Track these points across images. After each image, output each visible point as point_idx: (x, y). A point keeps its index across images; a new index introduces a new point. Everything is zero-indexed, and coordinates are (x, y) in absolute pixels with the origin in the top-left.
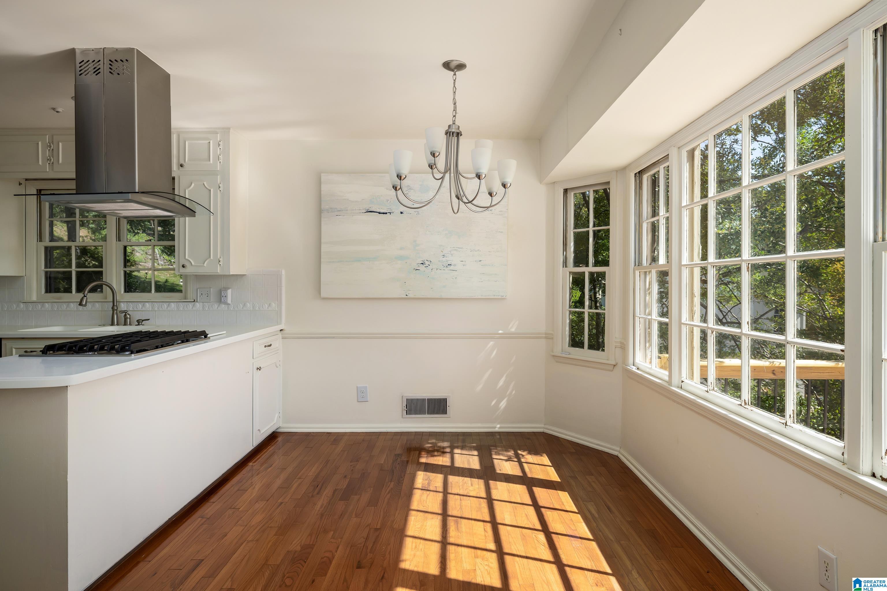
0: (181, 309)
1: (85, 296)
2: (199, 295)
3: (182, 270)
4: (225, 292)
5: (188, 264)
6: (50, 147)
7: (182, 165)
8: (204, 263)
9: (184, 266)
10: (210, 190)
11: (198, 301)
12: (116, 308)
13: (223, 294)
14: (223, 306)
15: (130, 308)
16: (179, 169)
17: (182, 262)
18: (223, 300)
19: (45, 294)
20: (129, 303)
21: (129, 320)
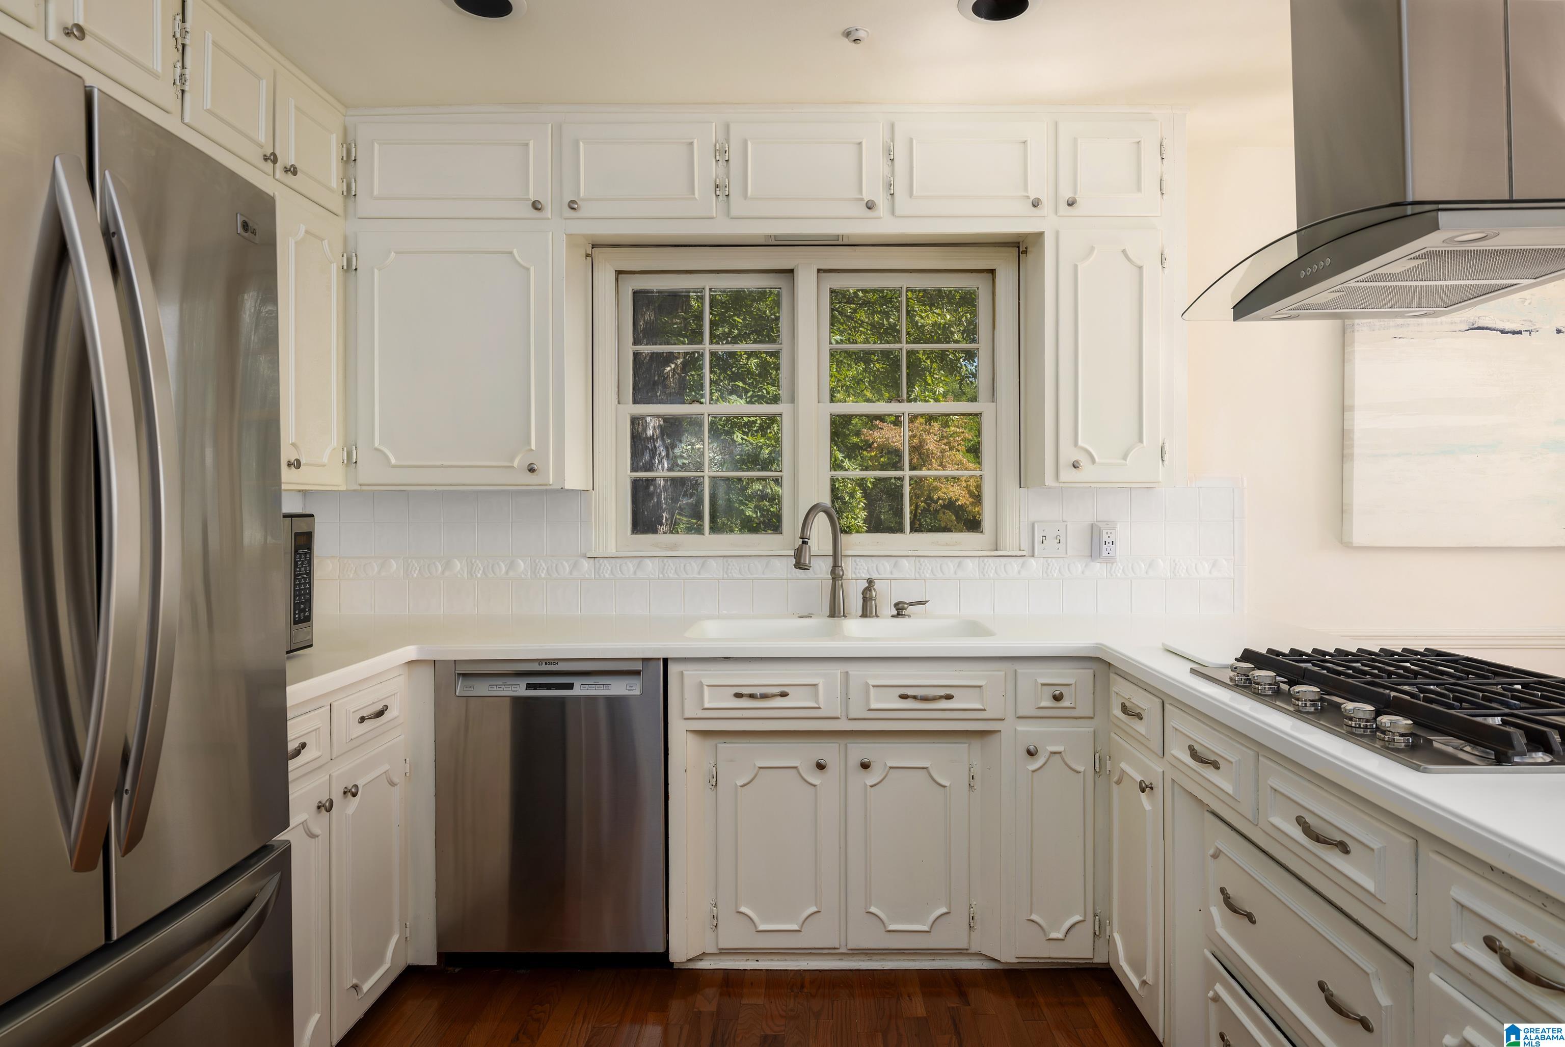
0: (991, 575)
1: (804, 543)
2: (1038, 539)
3: (1067, 475)
4: (1109, 532)
5: (1084, 461)
6: (721, 154)
7: (1071, 204)
8: (1125, 458)
9: (1075, 466)
10: (1140, 268)
11: (1036, 554)
12: (841, 573)
13: (1105, 538)
14: (1097, 567)
15: (861, 571)
16: (1056, 212)
17: (1068, 454)
18: (1105, 553)
19: (634, 536)
20: (858, 559)
21: (874, 602)
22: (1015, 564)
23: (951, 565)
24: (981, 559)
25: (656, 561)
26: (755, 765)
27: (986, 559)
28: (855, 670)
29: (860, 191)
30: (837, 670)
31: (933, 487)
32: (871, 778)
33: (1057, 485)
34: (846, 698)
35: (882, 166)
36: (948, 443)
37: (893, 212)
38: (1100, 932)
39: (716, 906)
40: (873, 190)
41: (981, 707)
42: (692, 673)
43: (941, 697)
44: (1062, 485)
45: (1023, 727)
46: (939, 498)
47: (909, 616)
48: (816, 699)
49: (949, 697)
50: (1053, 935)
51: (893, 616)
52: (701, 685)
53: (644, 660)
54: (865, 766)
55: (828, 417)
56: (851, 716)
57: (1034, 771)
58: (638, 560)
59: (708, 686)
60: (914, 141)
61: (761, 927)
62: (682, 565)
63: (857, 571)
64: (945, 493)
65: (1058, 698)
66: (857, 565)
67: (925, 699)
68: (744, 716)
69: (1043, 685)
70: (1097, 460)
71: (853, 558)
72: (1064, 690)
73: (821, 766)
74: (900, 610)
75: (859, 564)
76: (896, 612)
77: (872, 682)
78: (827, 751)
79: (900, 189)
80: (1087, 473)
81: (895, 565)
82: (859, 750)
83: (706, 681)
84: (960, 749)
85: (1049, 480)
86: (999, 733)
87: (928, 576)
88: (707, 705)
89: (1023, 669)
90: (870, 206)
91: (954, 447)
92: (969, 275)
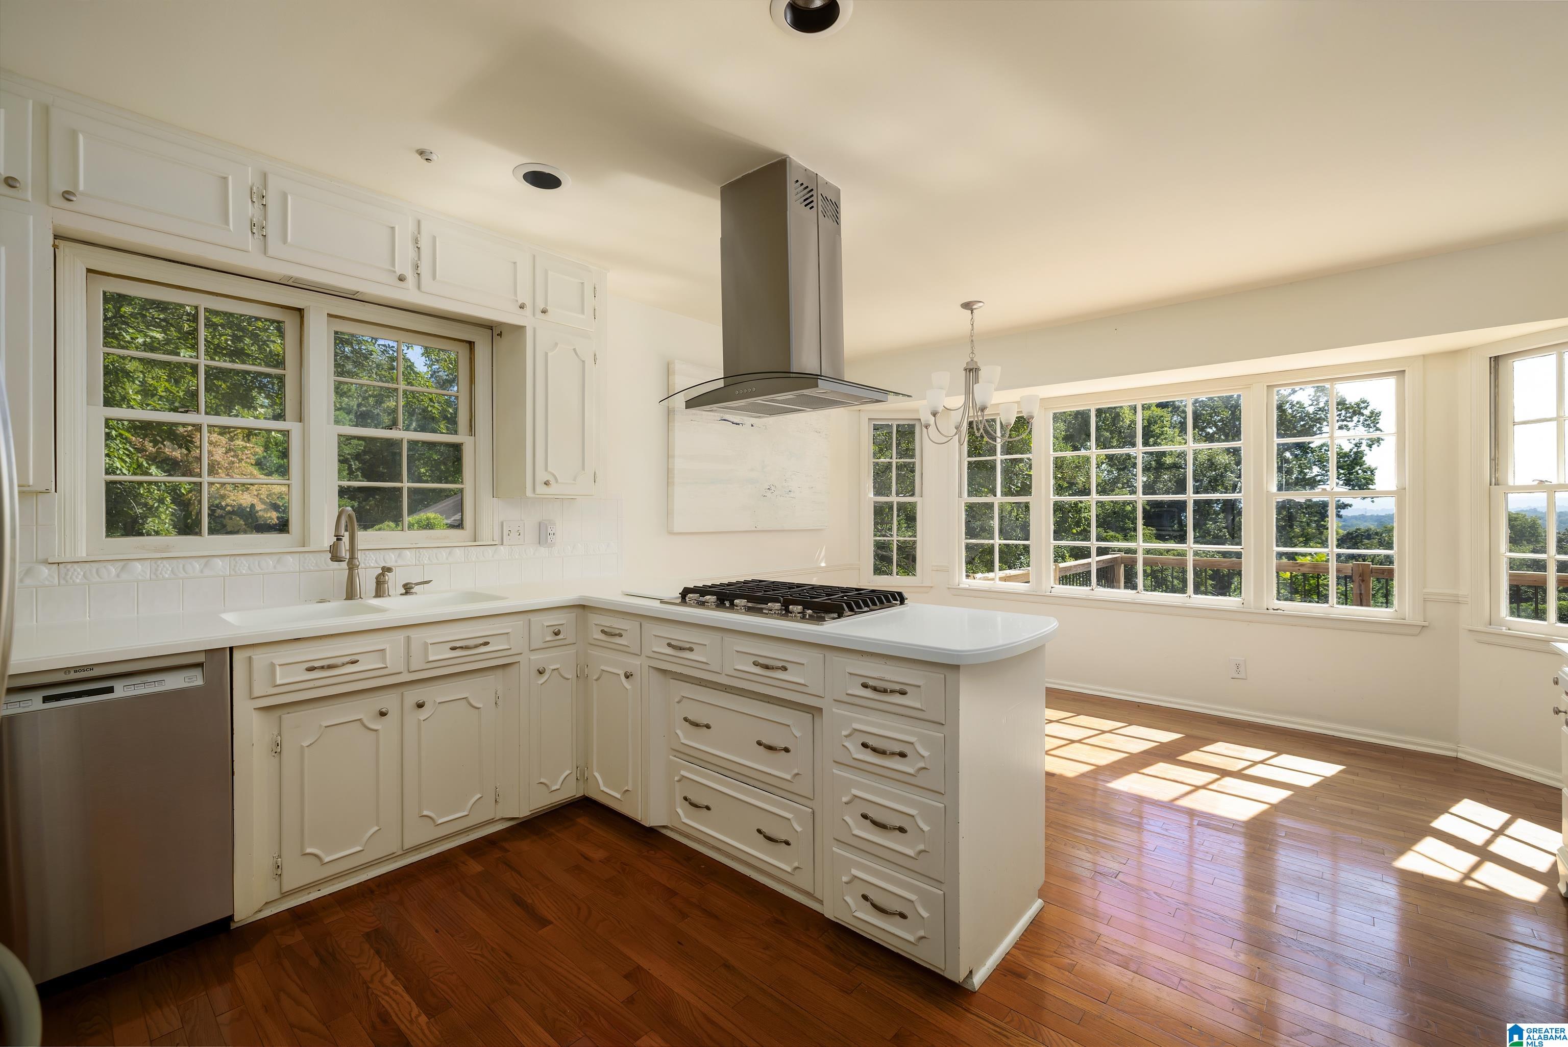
0: (473, 559)
1: (338, 539)
2: (506, 532)
3: (541, 489)
4: (552, 527)
5: (552, 482)
6: (259, 197)
7: (544, 312)
8: (574, 480)
9: (547, 483)
10: (583, 362)
11: (505, 542)
12: (358, 563)
13: (549, 531)
14: (543, 551)
15: (370, 562)
16: (534, 315)
17: (542, 476)
18: (549, 541)
19: (109, 539)
20: (367, 552)
21: (386, 585)
22: (490, 550)
23: (444, 553)
24: (466, 548)
25: (147, 563)
26: (321, 726)
27: (470, 548)
28: (415, 634)
29: (393, 265)
30: (400, 636)
31: (220, 495)
32: (424, 714)
33: (534, 496)
34: (408, 656)
35: (411, 252)
36: (236, 456)
37: (419, 288)
38: (582, 776)
39: (280, 856)
40: (404, 266)
41: (509, 647)
42: (260, 658)
43: (481, 645)
44: (537, 496)
45: (534, 657)
46: (227, 505)
47: (416, 593)
48: (384, 660)
49: (486, 644)
50: (554, 788)
51: (401, 594)
52: (273, 665)
53: (206, 651)
54: (420, 706)
55: (336, 437)
56: (411, 670)
57: (541, 684)
58: (122, 563)
59: (280, 665)
60: (437, 239)
61: (327, 860)
62: (181, 566)
63: (367, 562)
64: (234, 501)
65: (557, 634)
66: (366, 556)
67: (467, 648)
68: (316, 685)
69: (547, 626)
70: (559, 480)
71: (363, 552)
72: (560, 628)
73: (383, 714)
74: (408, 589)
75: (368, 556)
76: (404, 591)
77: (429, 641)
78: (388, 701)
79: (425, 269)
80: (553, 489)
81: (399, 555)
82: (413, 695)
83: (277, 661)
84: (491, 678)
85: (529, 493)
86: (518, 664)
87: (426, 562)
88: (278, 682)
89: (535, 618)
90: (401, 279)
91: (243, 459)
92: (452, 342)
